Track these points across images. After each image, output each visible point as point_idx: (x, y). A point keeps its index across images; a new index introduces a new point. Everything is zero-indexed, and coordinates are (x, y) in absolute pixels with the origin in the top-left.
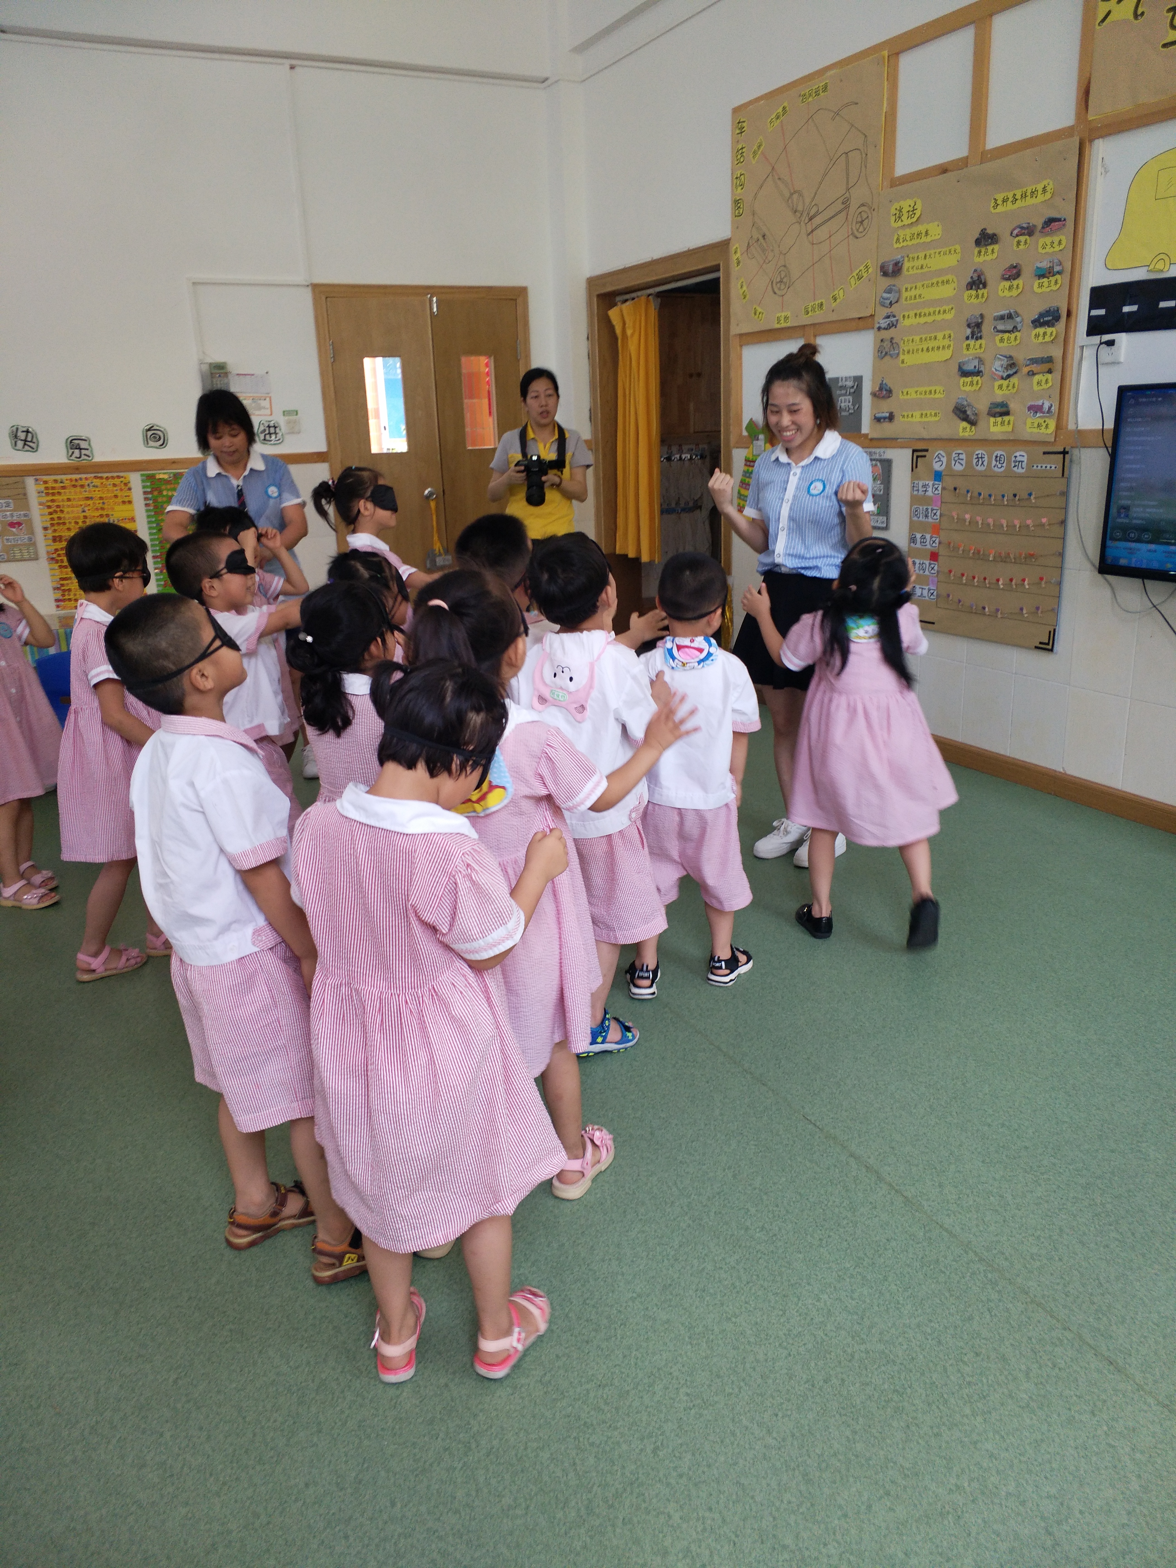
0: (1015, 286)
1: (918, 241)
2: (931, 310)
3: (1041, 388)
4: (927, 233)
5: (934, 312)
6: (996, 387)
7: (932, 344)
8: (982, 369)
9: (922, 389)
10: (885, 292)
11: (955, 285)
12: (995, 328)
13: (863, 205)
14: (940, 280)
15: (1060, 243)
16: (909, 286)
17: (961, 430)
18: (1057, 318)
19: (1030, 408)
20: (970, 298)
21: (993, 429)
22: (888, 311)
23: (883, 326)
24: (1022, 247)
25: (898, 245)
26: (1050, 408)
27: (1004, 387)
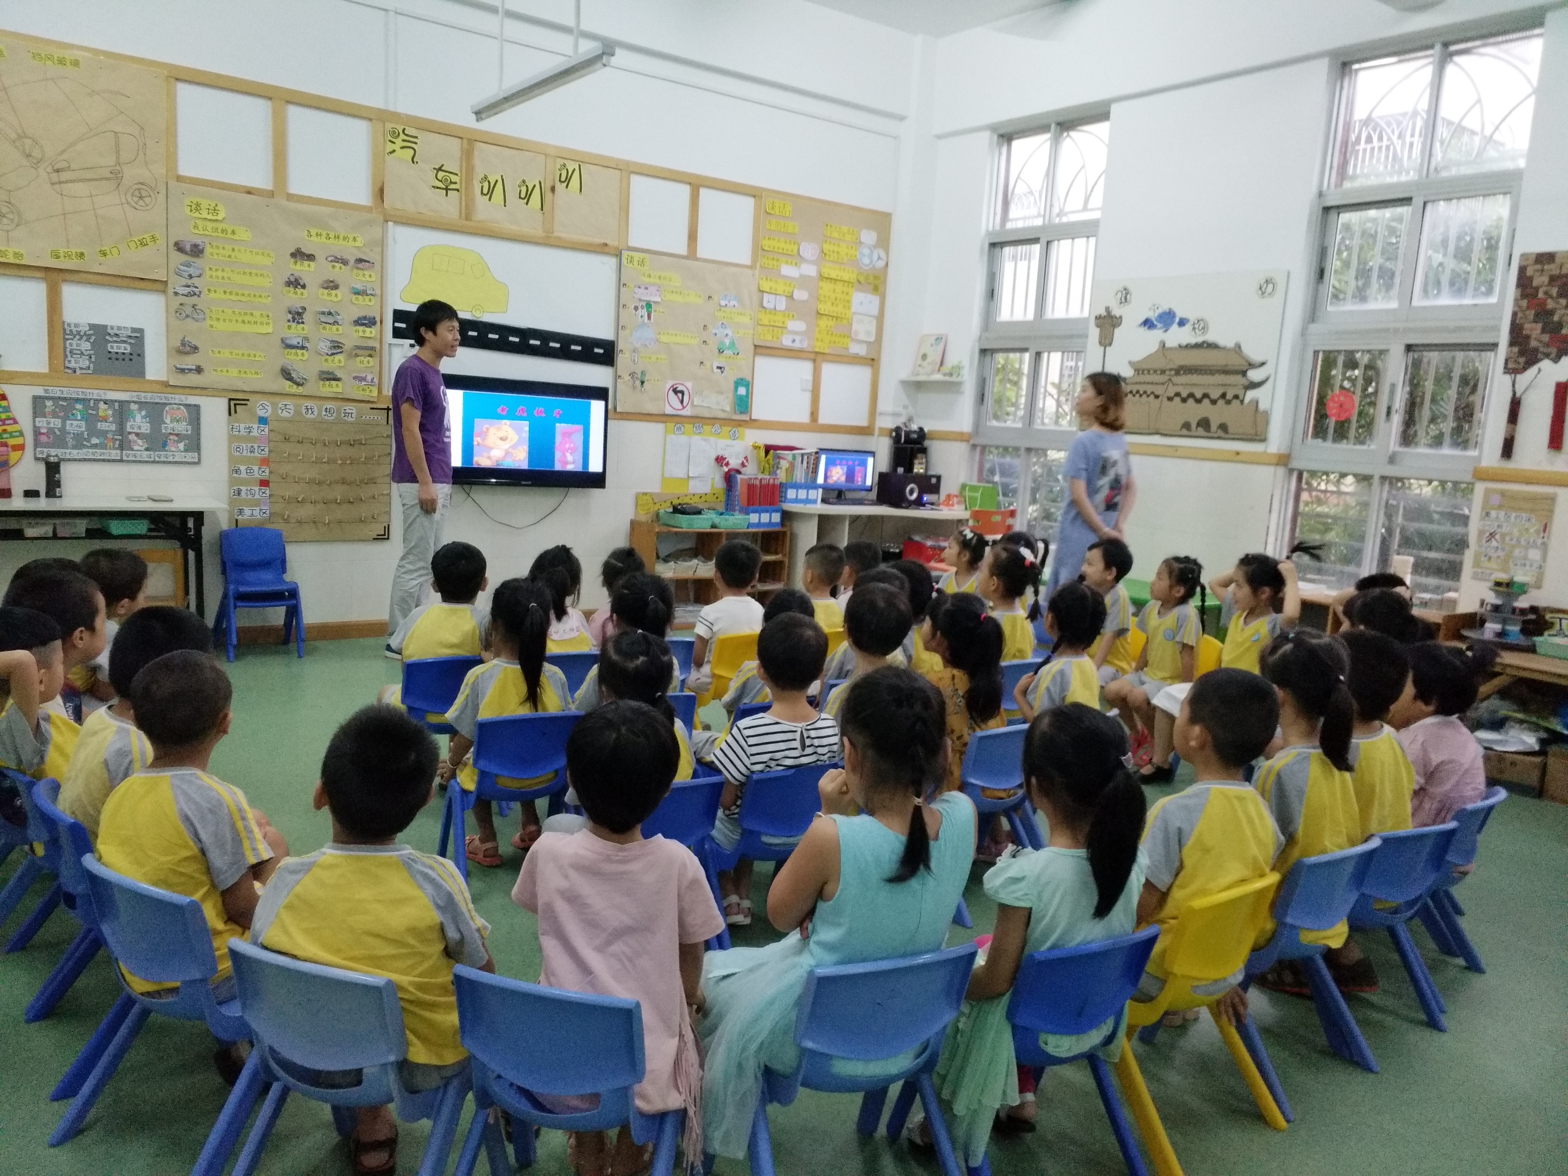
0: (333, 295)
1: (224, 235)
2: (246, 293)
3: (364, 365)
4: (233, 232)
5: (249, 295)
6: (323, 360)
7: (247, 318)
8: (307, 345)
9: (240, 352)
10: (181, 265)
11: (271, 280)
12: (317, 318)
13: (141, 183)
14: (254, 271)
15: (370, 276)
16: (214, 268)
17: (286, 387)
18: (374, 323)
19: (355, 378)
20: (288, 292)
21: (321, 389)
22: (189, 282)
23: (180, 292)
24: (337, 269)
25: (197, 231)
26: (372, 379)
27: (330, 361)
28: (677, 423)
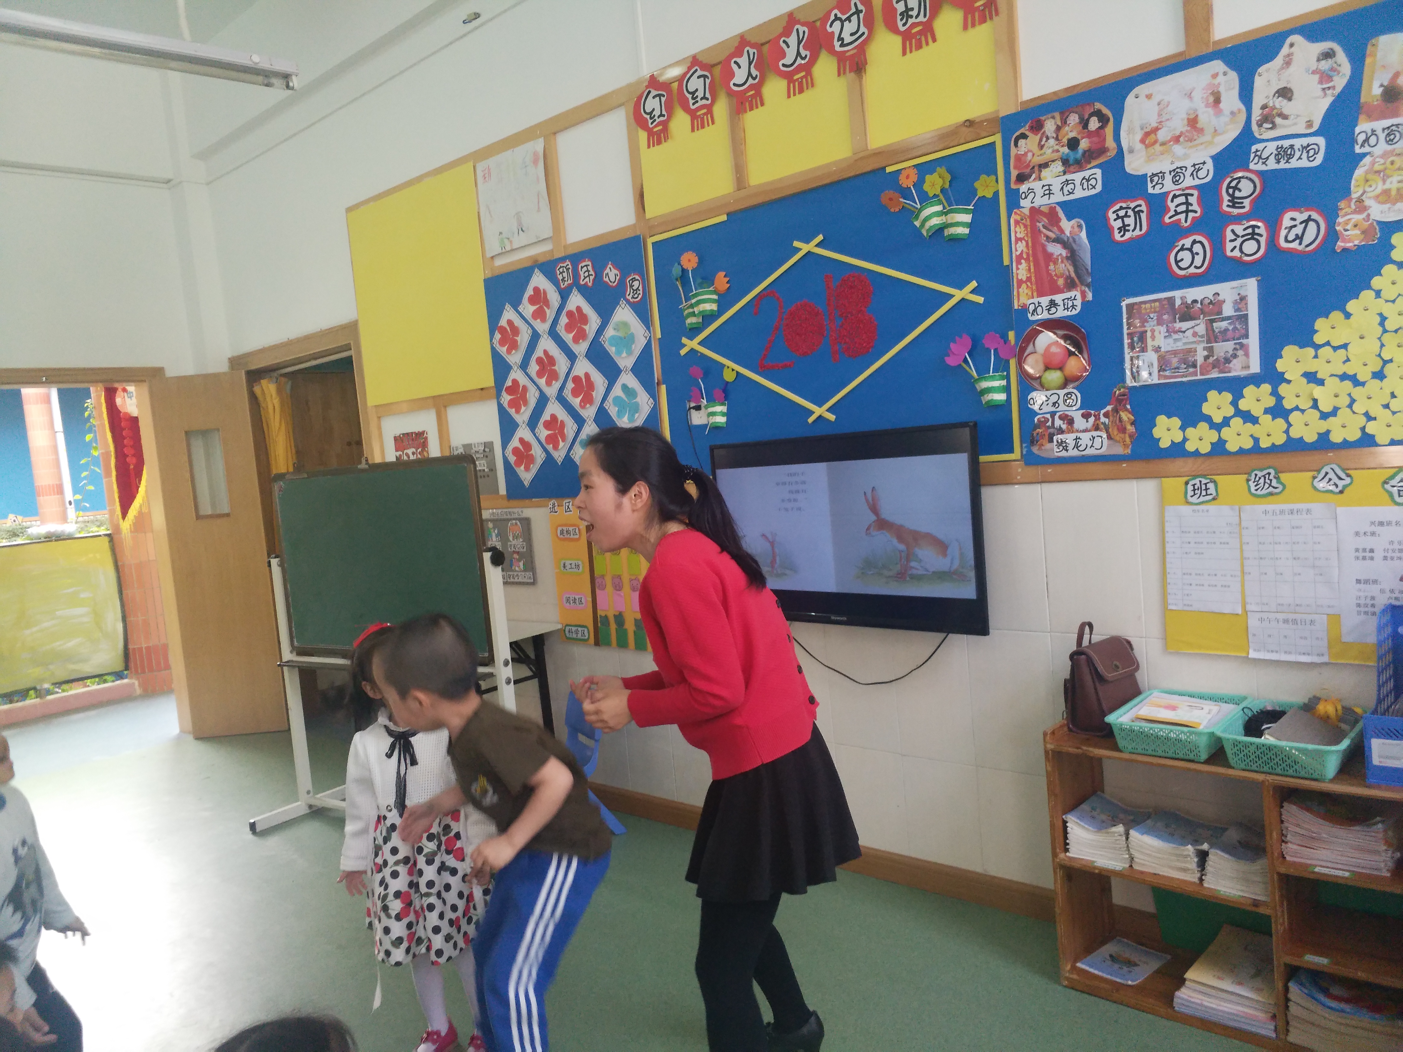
28: (1195, 477)
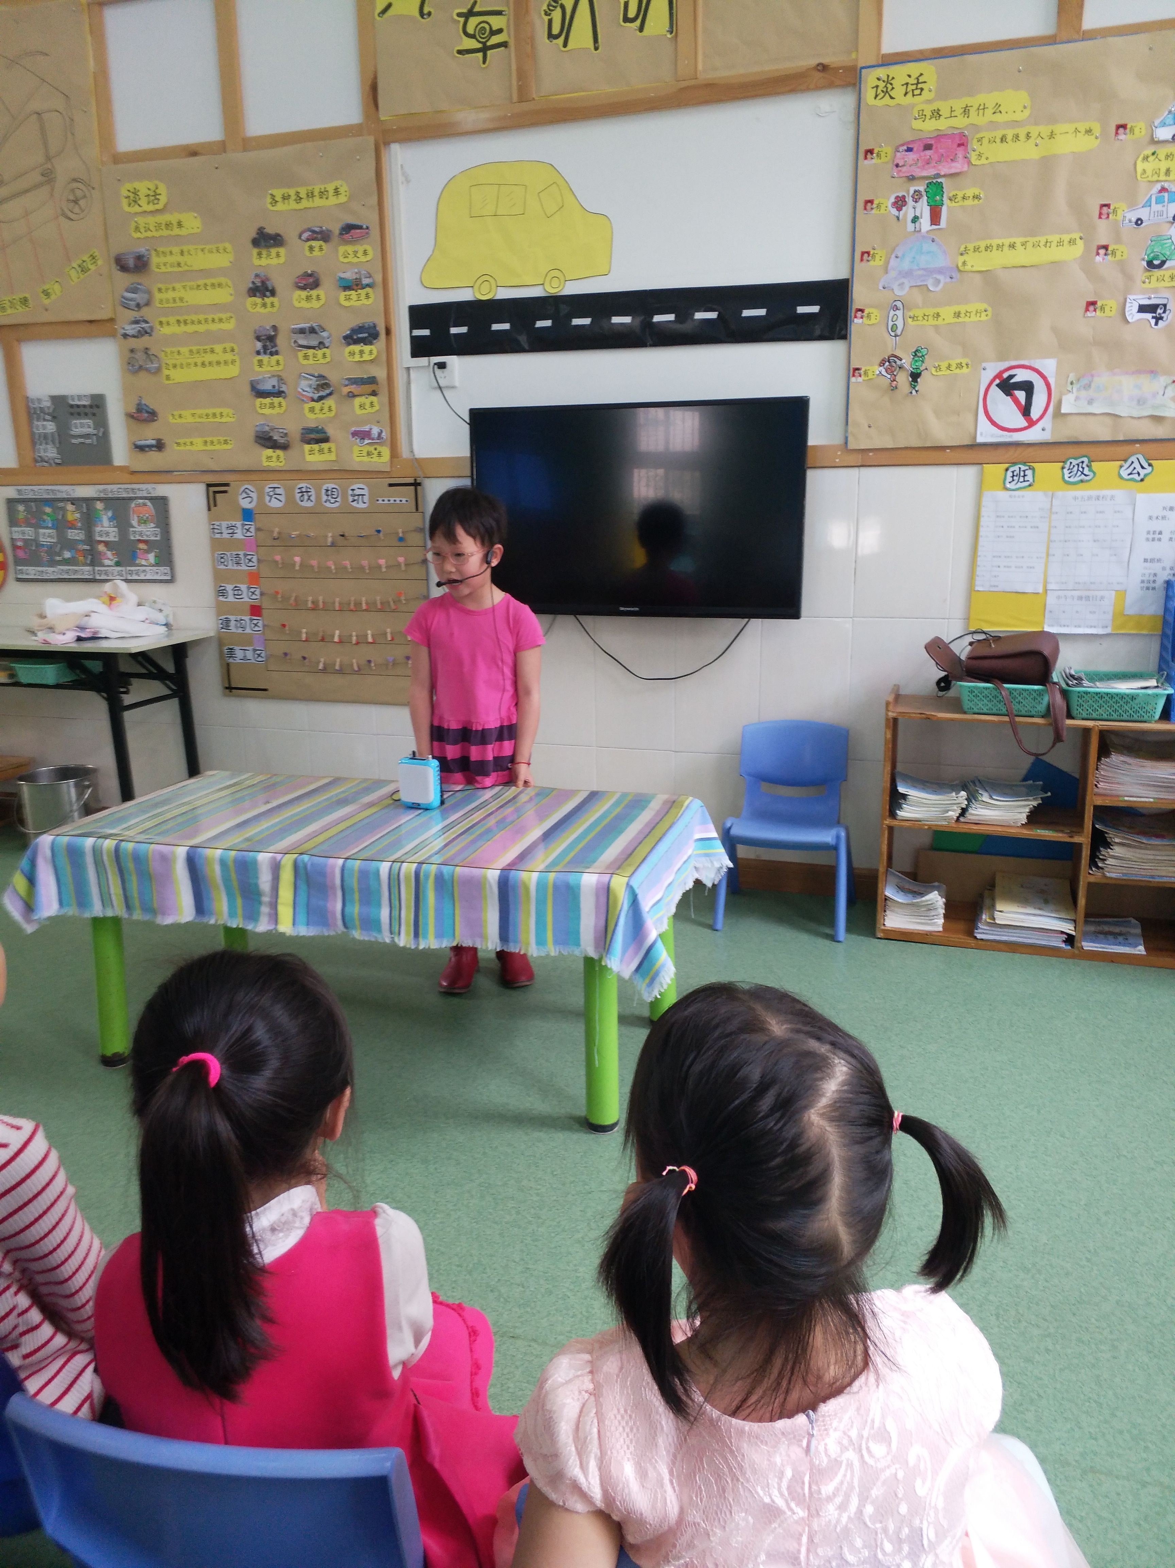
0: (314, 297)
1: (169, 232)
2: (202, 317)
3: (364, 411)
4: (180, 225)
5: (206, 320)
6: (306, 410)
7: (208, 357)
8: (284, 388)
9: (204, 412)
10: (127, 291)
11: (231, 291)
12: (295, 342)
13: (75, 180)
14: (209, 281)
15: (365, 253)
16: (163, 286)
17: (264, 459)
18: (374, 336)
19: (355, 434)
20: (254, 305)
21: (309, 458)
22: (136, 315)
23: (130, 332)
24: (316, 253)
25: (138, 235)
26: (380, 434)
27: (317, 411)
28: (1014, 464)
